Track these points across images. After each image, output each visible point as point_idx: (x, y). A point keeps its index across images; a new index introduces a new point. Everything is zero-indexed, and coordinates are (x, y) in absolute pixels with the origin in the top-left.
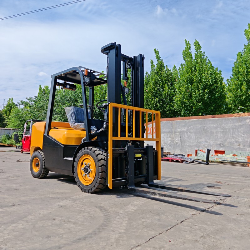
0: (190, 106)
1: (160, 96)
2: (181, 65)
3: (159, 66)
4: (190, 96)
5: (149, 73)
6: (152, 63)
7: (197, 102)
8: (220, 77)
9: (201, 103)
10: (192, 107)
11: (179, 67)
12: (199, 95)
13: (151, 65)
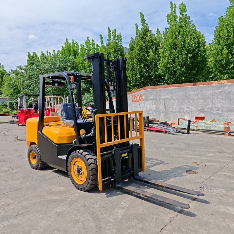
0: (173, 71)
1: (145, 62)
2: (166, 29)
3: (143, 31)
4: (174, 61)
5: (134, 38)
6: (137, 27)
7: (180, 67)
8: (203, 41)
9: (184, 68)
10: (175, 72)
11: (164, 32)
12: (182, 59)
13: (136, 30)
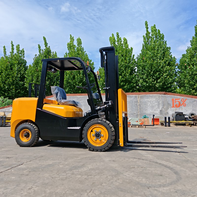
0: (73, 85)
2: (66, 54)
3: (47, 51)
4: (74, 78)
5: (38, 55)
6: (39, 47)
7: (79, 82)
9: (81, 84)
10: (74, 87)
11: (64, 55)
12: (80, 77)
13: (39, 49)
